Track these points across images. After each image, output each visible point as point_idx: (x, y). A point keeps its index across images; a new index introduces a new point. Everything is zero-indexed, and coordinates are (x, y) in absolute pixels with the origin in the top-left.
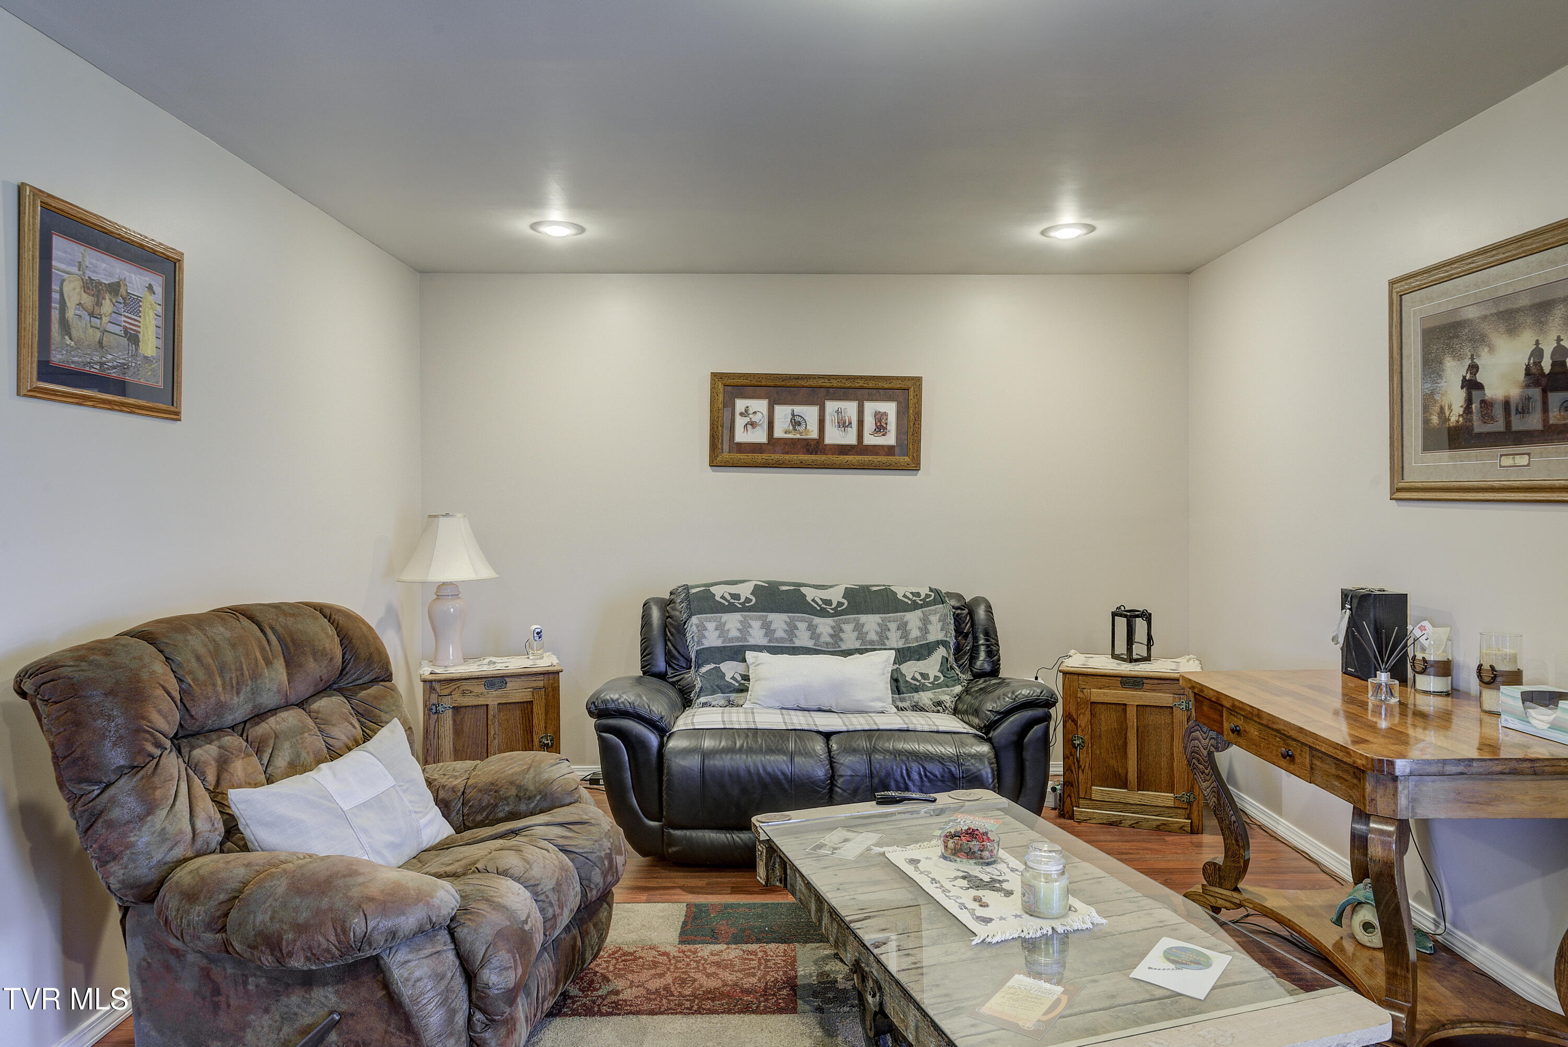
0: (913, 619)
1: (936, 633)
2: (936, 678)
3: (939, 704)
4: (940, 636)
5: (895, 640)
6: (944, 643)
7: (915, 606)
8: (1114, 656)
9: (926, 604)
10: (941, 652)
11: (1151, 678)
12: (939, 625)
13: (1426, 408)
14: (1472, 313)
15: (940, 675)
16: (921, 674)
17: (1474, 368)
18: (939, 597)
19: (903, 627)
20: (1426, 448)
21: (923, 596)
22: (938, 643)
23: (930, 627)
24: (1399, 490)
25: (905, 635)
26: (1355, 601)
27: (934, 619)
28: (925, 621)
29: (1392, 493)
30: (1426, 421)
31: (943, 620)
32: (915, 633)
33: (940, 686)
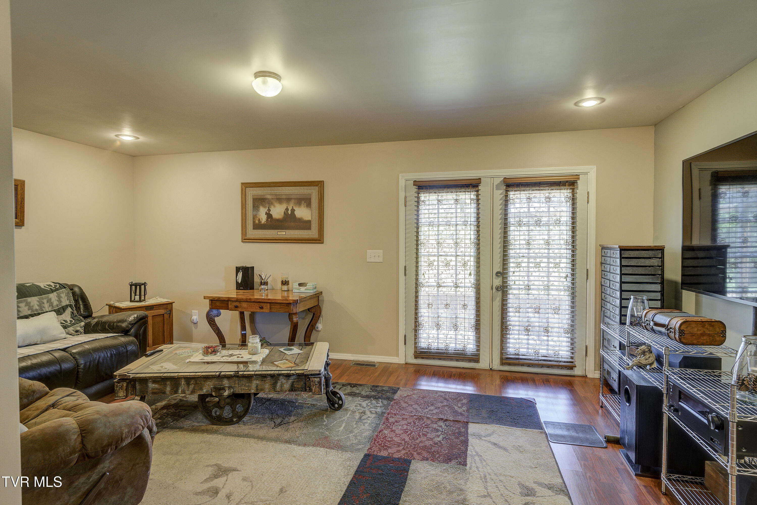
0: (53, 296)
1: (65, 302)
2: (71, 321)
3: (77, 331)
4: (68, 303)
5: (46, 306)
6: (71, 306)
7: (52, 291)
8: (131, 301)
9: (57, 290)
10: (69, 310)
11: (156, 305)
12: (66, 298)
13: (254, 218)
14: (269, 197)
15: (72, 319)
16: (64, 320)
17: (269, 210)
18: (63, 286)
19: (49, 301)
20: (254, 229)
21: (53, 286)
22: (67, 306)
23: (62, 299)
24: (245, 239)
25: (51, 304)
26: (243, 270)
27: (63, 295)
28: (59, 297)
29: (242, 240)
30: (254, 222)
31: (67, 295)
32: (55, 303)
33: (74, 324)
